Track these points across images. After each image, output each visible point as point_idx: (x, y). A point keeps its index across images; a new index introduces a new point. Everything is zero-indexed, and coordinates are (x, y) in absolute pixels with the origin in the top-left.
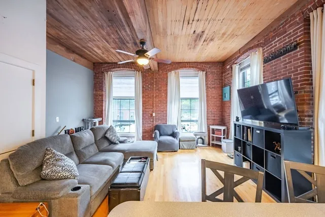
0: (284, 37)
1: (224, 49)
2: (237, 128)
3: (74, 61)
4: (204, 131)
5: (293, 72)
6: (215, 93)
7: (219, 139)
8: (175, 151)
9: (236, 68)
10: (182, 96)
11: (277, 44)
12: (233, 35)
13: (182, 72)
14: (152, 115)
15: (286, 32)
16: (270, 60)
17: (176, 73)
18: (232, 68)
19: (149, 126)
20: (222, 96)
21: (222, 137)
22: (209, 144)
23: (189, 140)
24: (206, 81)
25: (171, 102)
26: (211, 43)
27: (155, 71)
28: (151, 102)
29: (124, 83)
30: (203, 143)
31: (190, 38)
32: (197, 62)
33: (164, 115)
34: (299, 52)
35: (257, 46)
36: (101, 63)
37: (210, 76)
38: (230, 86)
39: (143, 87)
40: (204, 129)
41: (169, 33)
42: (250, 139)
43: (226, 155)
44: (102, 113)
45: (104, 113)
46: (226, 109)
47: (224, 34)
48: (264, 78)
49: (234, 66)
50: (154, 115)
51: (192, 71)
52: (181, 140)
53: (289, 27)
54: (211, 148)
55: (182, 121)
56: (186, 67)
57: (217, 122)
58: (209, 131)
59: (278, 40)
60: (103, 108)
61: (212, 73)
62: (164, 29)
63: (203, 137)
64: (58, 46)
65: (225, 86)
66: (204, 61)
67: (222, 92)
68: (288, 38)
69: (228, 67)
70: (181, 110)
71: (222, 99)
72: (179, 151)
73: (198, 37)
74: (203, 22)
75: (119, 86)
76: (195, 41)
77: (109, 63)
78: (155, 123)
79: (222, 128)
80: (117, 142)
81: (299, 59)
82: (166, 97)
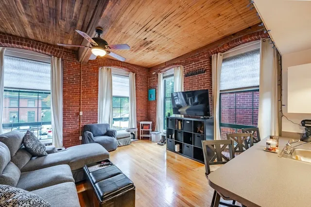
0: (198, 63)
1: (157, 59)
2: (170, 121)
4: (133, 127)
5: (202, 85)
6: (142, 93)
7: (148, 133)
8: (114, 150)
9: (161, 75)
10: (114, 94)
11: (193, 66)
12: (168, 52)
13: (114, 69)
15: (199, 61)
16: (189, 76)
17: (108, 70)
18: (157, 75)
19: (74, 127)
20: (148, 96)
21: (150, 130)
22: (139, 138)
23: (125, 136)
24: (136, 82)
25: (102, 100)
26: (151, 52)
28: (76, 99)
29: (27, 69)
30: (134, 138)
31: (139, 42)
32: (129, 64)
33: (94, 113)
34: (206, 75)
35: (180, 64)
37: (139, 78)
38: (156, 89)
39: (64, 79)
40: (134, 126)
41: (123, 31)
42: (180, 128)
43: (157, 143)
46: (152, 108)
47: (163, 48)
48: (184, 86)
49: (159, 74)
50: (81, 113)
51: (123, 71)
52: (119, 137)
53: (201, 58)
54: (140, 141)
55: (114, 119)
56: (118, 66)
57: (144, 118)
58: (138, 127)
59: (194, 64)
61: (140, 75)
62: (120, 25)
63: (133, 133)
65: (151, 88)
66: (135, 64)
67: (148, 93)
68: (201, 65)
69: (154, 73)
70: (113, 108)
71: (148, 99)
72: (117, 149)
73: (146, 43)
74: (157, 34)
75: (16, 71)
76: (141, 46)
78: (82, 124)
79: (150, 123)
80: (45, 153)
81: (205, 79)
82: (97, 94)
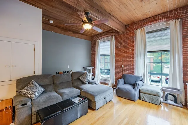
3: (78, 37)
4: (178, 88)
8: (133, 101)
14: (121, 66)
17: (142, 30)
19: (120, 74)
22: (186, 105)
27: (123, 32)
28: (120, 57)
29: (106, 46)
30: (176, 102)
32: (167, 12)
33: (131, 67)
36: (94, 36)
39: (115, 46)
44: (94, 64)
45: (95, 64)
52: (142, 91)
54: (183, 110)
56: (152, 22)
58: (186, 89)
60: (95, 61)
63: (175, 95)
64: (69, 32)
72: (138, 101)
75: (103, 47)
77: (97, 35)
78: (124, 73)
80: (87, 83)
